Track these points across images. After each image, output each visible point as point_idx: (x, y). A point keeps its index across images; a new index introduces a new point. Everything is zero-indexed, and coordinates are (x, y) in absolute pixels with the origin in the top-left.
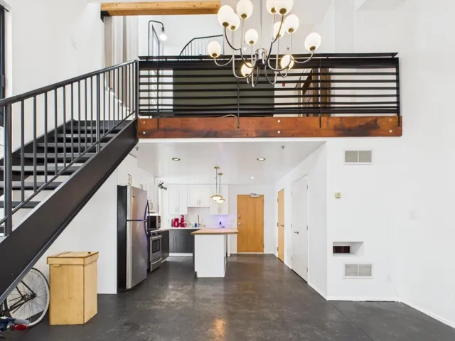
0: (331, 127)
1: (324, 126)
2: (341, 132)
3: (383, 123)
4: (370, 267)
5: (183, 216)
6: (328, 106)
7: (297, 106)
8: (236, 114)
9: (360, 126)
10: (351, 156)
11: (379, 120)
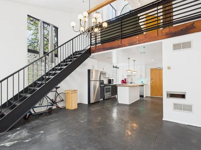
0: (164, 34)
1: (160, 34)
2: (169, 35)
3: (198, 24)
4: (191, 106)
5: (125, 79)
6: (171, 21)
7: (145, 29)
8: (120, 39)
9: (182, 30)
10: (176, 47)
11: (195, 23)
